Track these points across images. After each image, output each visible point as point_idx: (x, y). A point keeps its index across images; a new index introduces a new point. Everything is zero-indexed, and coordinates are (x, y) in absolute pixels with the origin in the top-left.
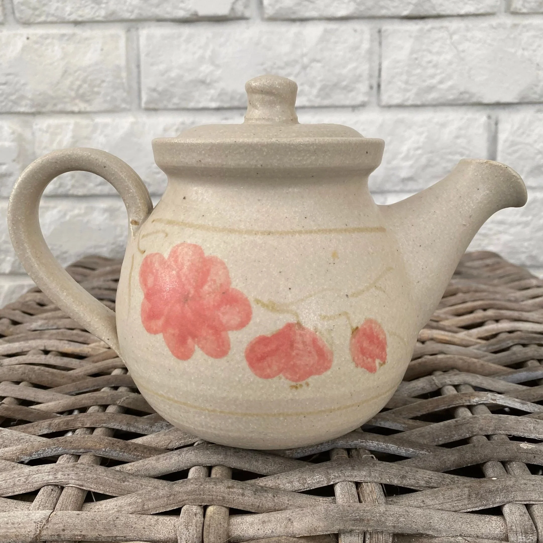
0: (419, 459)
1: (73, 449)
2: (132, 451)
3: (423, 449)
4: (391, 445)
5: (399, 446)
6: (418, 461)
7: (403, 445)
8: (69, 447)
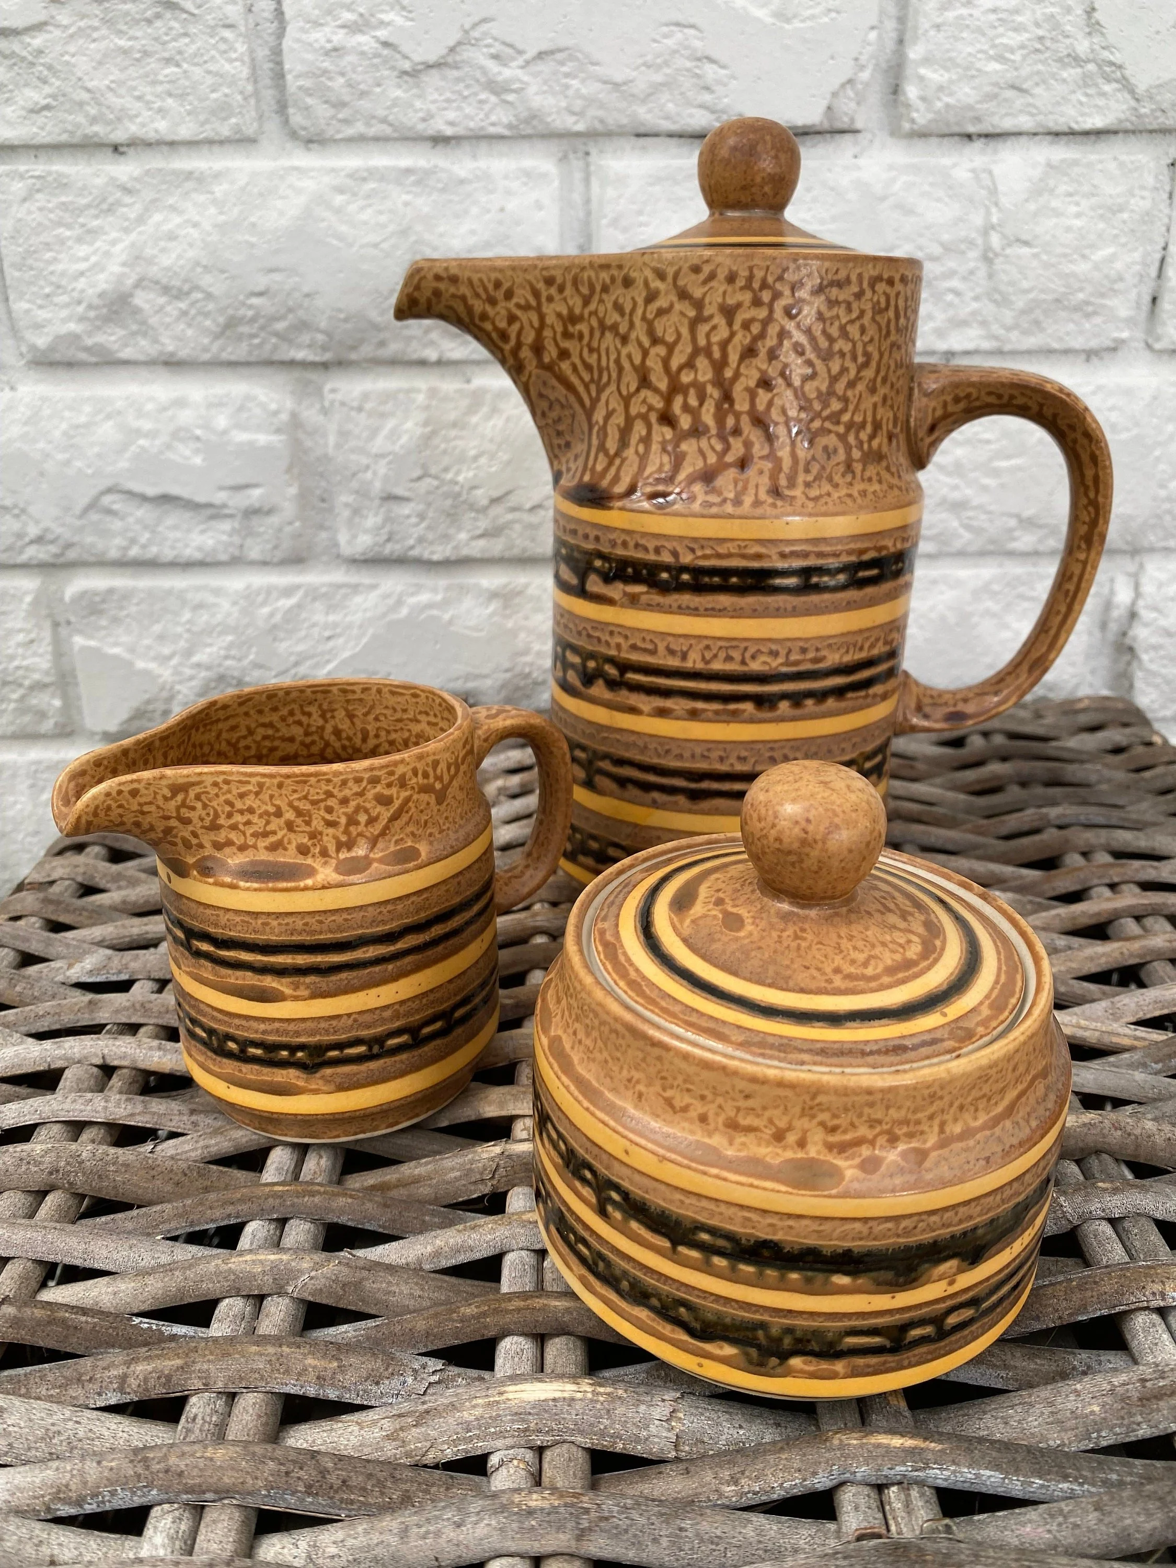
0: (1061, 1519)
1: (187, 1493)
2: (336, 1492)
3: (1065, 1478)
4: (988, 1473)
5: (1007, 1473)
6: (1060, 1525)
7: (1017, 1471)
8: (177, 1487)
